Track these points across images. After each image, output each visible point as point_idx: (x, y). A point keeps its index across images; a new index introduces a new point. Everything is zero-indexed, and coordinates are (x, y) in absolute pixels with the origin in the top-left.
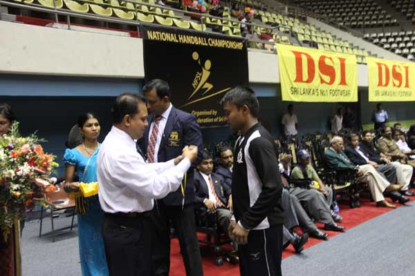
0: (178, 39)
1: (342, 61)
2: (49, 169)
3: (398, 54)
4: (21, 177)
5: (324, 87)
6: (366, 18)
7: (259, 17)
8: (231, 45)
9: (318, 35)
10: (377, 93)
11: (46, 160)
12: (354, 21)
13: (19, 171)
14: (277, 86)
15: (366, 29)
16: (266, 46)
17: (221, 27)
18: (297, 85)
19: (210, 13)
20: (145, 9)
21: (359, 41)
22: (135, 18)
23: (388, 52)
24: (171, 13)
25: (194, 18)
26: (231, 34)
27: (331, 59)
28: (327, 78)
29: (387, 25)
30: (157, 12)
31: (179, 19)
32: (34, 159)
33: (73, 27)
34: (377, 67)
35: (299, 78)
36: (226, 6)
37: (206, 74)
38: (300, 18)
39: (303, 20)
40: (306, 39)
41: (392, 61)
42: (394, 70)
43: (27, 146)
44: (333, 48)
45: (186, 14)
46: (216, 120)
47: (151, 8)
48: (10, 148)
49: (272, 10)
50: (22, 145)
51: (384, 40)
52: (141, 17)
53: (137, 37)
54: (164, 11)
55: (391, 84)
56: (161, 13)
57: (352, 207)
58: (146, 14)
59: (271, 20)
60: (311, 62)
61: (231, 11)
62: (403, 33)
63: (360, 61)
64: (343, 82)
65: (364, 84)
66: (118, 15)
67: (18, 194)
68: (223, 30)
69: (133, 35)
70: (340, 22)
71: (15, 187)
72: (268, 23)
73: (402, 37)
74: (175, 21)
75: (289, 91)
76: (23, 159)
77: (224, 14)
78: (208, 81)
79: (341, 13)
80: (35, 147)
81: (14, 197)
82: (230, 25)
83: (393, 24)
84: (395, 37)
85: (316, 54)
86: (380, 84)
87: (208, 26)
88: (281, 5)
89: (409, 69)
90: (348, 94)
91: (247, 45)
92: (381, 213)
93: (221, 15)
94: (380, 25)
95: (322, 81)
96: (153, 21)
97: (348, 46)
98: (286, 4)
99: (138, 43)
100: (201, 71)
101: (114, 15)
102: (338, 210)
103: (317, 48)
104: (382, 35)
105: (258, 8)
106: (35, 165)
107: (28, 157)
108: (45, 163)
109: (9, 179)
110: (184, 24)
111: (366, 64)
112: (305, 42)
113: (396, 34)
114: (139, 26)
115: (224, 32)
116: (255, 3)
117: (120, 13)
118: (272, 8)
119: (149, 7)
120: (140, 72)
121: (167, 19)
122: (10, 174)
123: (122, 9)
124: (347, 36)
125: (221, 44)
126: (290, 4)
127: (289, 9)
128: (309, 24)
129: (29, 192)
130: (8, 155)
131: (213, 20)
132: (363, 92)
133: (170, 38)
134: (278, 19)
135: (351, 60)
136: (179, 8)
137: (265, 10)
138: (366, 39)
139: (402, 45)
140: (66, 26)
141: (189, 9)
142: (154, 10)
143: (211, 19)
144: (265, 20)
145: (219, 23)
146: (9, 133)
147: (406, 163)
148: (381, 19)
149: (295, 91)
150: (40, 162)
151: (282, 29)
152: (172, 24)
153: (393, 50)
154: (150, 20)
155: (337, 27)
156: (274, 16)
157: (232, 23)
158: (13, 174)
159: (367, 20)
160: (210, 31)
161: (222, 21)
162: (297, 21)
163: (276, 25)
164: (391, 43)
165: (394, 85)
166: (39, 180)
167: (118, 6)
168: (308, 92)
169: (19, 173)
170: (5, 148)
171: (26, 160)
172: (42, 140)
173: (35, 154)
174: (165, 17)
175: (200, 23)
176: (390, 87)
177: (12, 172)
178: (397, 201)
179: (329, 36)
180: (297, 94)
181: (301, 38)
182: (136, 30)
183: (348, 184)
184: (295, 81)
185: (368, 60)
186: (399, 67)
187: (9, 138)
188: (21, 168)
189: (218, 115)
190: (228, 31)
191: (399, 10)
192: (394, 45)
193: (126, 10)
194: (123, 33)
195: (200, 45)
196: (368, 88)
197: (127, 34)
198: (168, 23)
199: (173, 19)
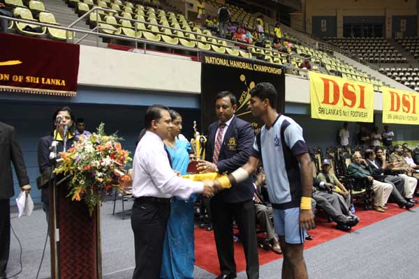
0: (229, 64)
1: (362, 89)
2: (125, 162)
3: (407, 86)
4: (104, 167)
5: (346, 109)
6: (382, 55)
7: (294, 50)
8: (272, 70)
9: (342, 66)
10: (390, 116)
11: (123, 155)
12: (371, 57)
13: (102, 162)
14: (308, 106)
15: (382, 64)
16: (300, 73)
17: (264, 56)
18: (323, 106)
19: (255, 45)
20: (204, 39)
21: (375, 73)
22: (196, 46)
23: (399, 84)
24: (224, 43)
25: (242, 48)
26: (271, 62)
27: (353, 86)
28: (349, 102)
29: (398, 62)
30: (213, 43)
31: (230, 48)
32: (115, 154)
33: (147, 52)
34: (390, 95)
35: (326, 101)
36: (268, 39)
38: (327, 52)
39: (330, 54)
40: (333, 69)
41: (402, 91)
43: (110, 143)
44: (354, 77)
45: (236, 45)
46: (256, 131)
47: (209, 39)
48: (97, 144)
49: (305, 45)
50: (106, 142)
51: (395, 74)
52: (201, 46)
53: (197, 61)
54: (219, 41)
55: (401, 110)
56: (216, 43)
57: (365, 210)
58: (204, 43)
59: (305, 53)
60: (336, 87)
61: (273, 44)
62: (411, 69)
63: (377, 90)
64: (362, 106)
65: (379, 109)
66: (182, 43)
67: (101, 180)
68: (266, 58)
69: (194, 59)
70: (360, 57)
71: (99, 174)
72: (301, 55)
73: (411, 72)
74: (228, 50)
75: (318, 111)
76: (106, 153)
77: (267, 46)
79: (361, 50)
80: (115, 144)
81: (98, 182)
82: (271, 54)
83: (403, 62)
84: (404, 72)
85: (340, 82)
86: (392, 109)
87: (253, 54)
88: (313, 41)
89: (416, 98)
90: (365, 115)
91: (285, 70)
92: (390, 216)
93: (264, 47)
94: (393, 62)
95: (345, 104)
96: (209, 48)
97: (366, 76)
98: (317, 40)
99: (198, 65)
100: (246, 90)
101: (179, 43)
102: (354, 211)
103: (342, 77)
104: (394, 69)
105: (294, 43)
106: (115, 159)
107: (109, 151)
108: (122, 157)
109: (95, 168)
110: (234, 52)
111: (381, 92)
112: (332, 71)
113: (405, 69)
114: (199, 52)
115: (266, 60)
116: (292, 39)
117: (184, 42)
118: (306, 43)
119: (207, 38)
120: (197, 89)
121: (221, 47)
122: (96, 164)
123: (186, 39)
124: (366, 69)
125: (264, 69)
126: (320, 41)
127: (319, 44)
128: (335, 57)
129: (109, 180)
130: (96, 149)
131: (258, 50)
132: (378, 115)
133: (224, 62)
134: (310, 52)
135: (369, 88)
137: (300, 44)
138: (381, 72)
139: (410, 79)
140: (143, 51)
141: (238, 41)
142: (211, 41)
143: (256, 49)
144: (299, 52)
145: (263, 53)
146: (97, 132)
147: (412, 176)
148: (394, 57)
149: (322, 111)
150: (119, 156)
151: (313, 60)
152: (224, 52)
153: (403, 83)
154: (207, 48)
155: (358, 61)
156: (307, 49)
157: (273, 53)
158: (99, 165)
159: (382, 57)
160: (255, 59)
161: (264, 51)
162: (325, 54)
163: (309, 56)
164: (401, 77)
165: (404, 111)
166: (116, 171)
167: (183, 36)
168: (333, 112)
169: (102, 164)
170: (94, 144)
171: (108, 154)
172: (121, 138)
173: (115, 150)
174: (219, 46)
175: (248, 52)
176: (400, 112)
177: (98, 162)
178: (404, 207)
179: (351, 67)
180: (324, 113)
181: (329, 68)
182: (196, 56)
183: (364, 190)
184: (323, 103)
185: (383, 89)
186: (408, 96)
187: (97, 136)
188: (104, 160)
189: (258, 128)
190: (269, 59)
191: (408, 50)
192: (404, 79)
193: (189, 40)
194: (186, 57)
195: (247, 70)
196: (382, 111)
197: (189, 58)
198: (221, 51)
199: (225, 47)
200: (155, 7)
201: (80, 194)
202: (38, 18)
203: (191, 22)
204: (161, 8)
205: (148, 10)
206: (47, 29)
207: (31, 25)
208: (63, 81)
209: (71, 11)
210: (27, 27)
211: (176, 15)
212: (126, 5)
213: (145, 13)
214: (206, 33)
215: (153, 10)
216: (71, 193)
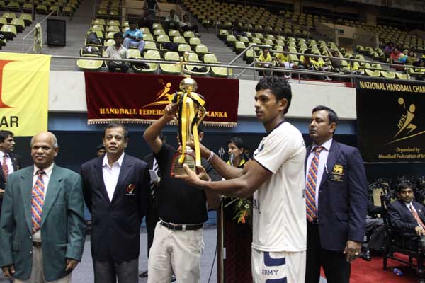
0: (385, 87)
19: (413, 65)
24: (379, 66)
25: (398, 69)
30: (367, 67)
31: (385, 71)
33: (302, 81)
37: (410, 117)
45: (391, 67)
46: (419, 156)
47: (362, 64)
53: (351, 87)
54: (373, 65)
56: (370, 67)
69: (348, 86)
74: (383, 73)
78: (412, 122)
87: (412, 75)
99: (353, 91)
100: (406, 114)
110: (390, 75)
114: (353, 78)
120: (353, 115)
121: (376, 71)
131: (416, 70)
133: (380, 87)
136: (385, 62)
140: (298, 81)
142: (364, 65)
143: (414, 69)
145: (422, 72)
152: (379, 75)
160: (414, 80)
174: (373, 70)
175: (405, 73)
182: (350, 82)
189: (421, 152)
194: (340, 84)
195: (406, 92)
197: (343, 85)
198: (376, 75)
199: (380, 71)
200: (305, 37)
201: (245, 217)
202: (203, 60)
203: (342, 49)
204: (311, 38)
205: (299, 41)
206: (211, 69)
207: (198, 67)
208: (225, 114)
209: (230, 50)
210: (195, 68)
211: (327, 43)
212: (278, 39)
213: (297, 44)
214: (358, 58)
215: (304, 40)
216: (237, 216)
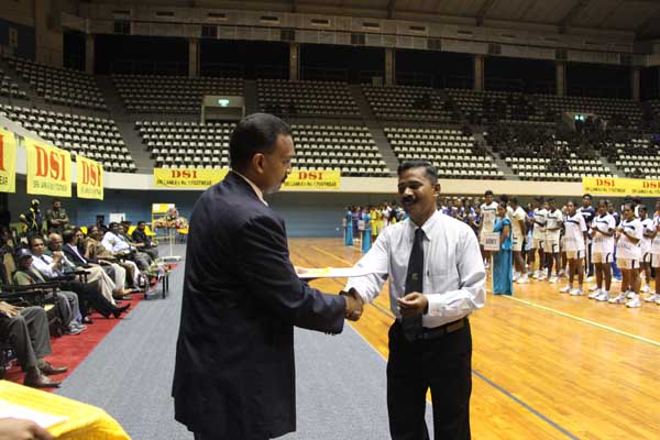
3: (43, 137)
10: (36, 184)
34: (35, 151)
41: (48, 147)
42: (52, 157)
55: (49, 174)
62: (37, 112)
65: (23, 172)
83: (22, 97)
86: (39, 173)
90: (5, 181)
132: (21, 181)
148: (6, 87)
165: (52, 176)
176: (48, 179)
191: (27, 80)
196: (25, 176)
